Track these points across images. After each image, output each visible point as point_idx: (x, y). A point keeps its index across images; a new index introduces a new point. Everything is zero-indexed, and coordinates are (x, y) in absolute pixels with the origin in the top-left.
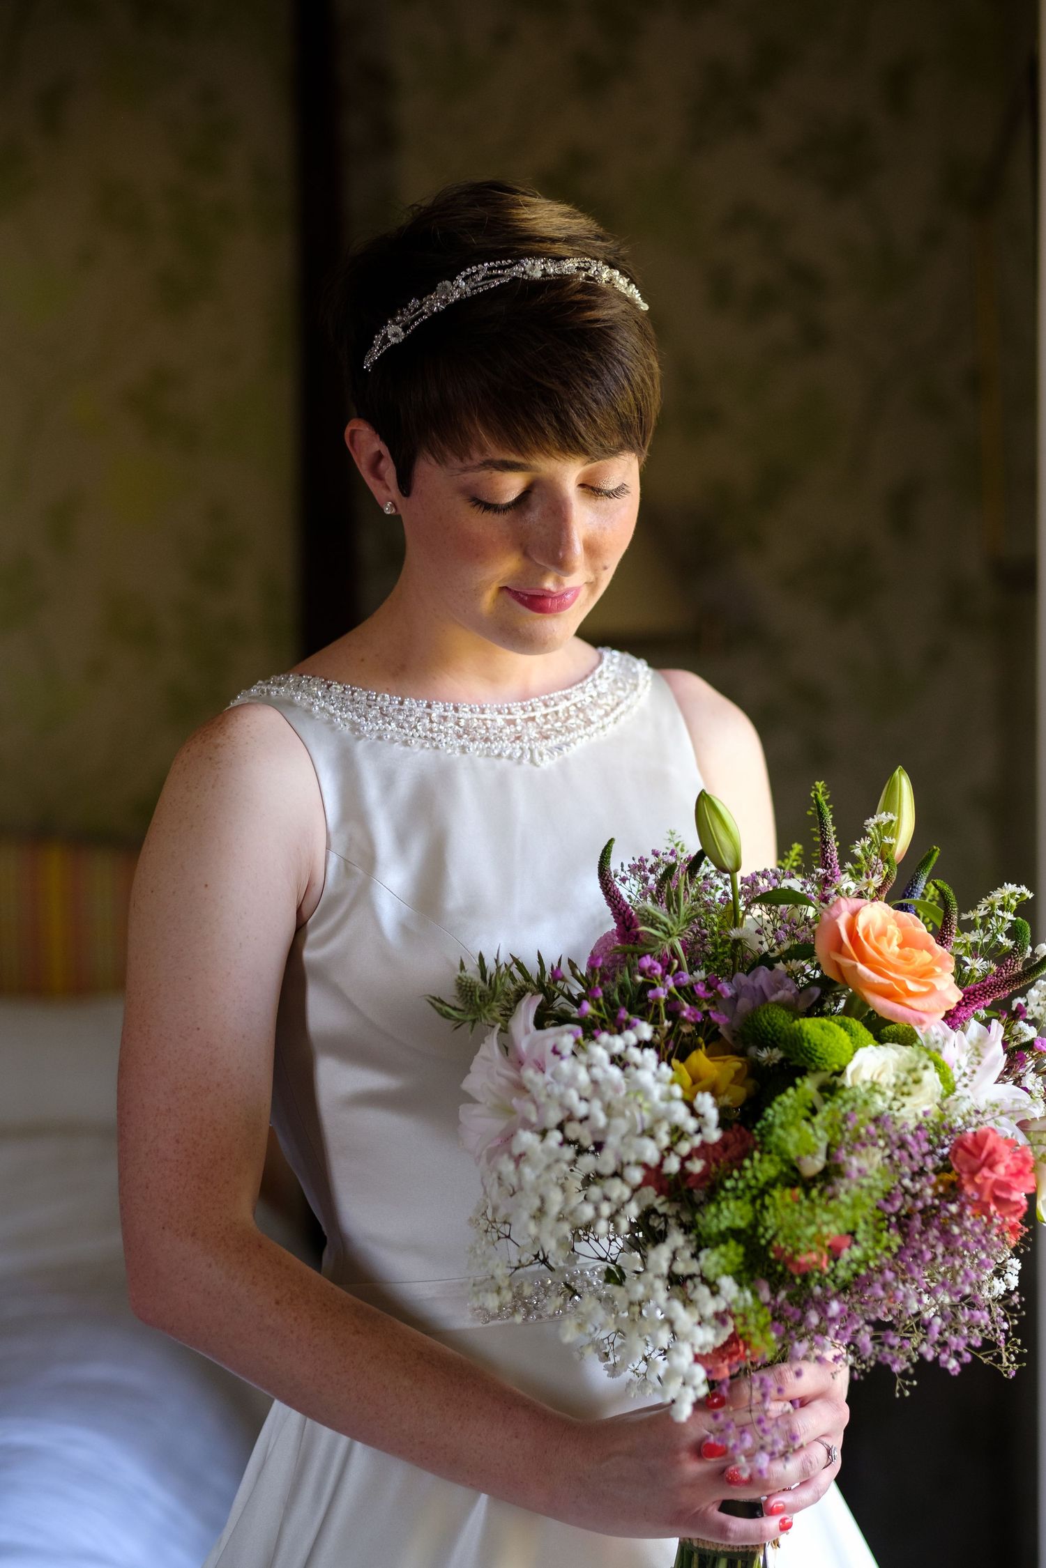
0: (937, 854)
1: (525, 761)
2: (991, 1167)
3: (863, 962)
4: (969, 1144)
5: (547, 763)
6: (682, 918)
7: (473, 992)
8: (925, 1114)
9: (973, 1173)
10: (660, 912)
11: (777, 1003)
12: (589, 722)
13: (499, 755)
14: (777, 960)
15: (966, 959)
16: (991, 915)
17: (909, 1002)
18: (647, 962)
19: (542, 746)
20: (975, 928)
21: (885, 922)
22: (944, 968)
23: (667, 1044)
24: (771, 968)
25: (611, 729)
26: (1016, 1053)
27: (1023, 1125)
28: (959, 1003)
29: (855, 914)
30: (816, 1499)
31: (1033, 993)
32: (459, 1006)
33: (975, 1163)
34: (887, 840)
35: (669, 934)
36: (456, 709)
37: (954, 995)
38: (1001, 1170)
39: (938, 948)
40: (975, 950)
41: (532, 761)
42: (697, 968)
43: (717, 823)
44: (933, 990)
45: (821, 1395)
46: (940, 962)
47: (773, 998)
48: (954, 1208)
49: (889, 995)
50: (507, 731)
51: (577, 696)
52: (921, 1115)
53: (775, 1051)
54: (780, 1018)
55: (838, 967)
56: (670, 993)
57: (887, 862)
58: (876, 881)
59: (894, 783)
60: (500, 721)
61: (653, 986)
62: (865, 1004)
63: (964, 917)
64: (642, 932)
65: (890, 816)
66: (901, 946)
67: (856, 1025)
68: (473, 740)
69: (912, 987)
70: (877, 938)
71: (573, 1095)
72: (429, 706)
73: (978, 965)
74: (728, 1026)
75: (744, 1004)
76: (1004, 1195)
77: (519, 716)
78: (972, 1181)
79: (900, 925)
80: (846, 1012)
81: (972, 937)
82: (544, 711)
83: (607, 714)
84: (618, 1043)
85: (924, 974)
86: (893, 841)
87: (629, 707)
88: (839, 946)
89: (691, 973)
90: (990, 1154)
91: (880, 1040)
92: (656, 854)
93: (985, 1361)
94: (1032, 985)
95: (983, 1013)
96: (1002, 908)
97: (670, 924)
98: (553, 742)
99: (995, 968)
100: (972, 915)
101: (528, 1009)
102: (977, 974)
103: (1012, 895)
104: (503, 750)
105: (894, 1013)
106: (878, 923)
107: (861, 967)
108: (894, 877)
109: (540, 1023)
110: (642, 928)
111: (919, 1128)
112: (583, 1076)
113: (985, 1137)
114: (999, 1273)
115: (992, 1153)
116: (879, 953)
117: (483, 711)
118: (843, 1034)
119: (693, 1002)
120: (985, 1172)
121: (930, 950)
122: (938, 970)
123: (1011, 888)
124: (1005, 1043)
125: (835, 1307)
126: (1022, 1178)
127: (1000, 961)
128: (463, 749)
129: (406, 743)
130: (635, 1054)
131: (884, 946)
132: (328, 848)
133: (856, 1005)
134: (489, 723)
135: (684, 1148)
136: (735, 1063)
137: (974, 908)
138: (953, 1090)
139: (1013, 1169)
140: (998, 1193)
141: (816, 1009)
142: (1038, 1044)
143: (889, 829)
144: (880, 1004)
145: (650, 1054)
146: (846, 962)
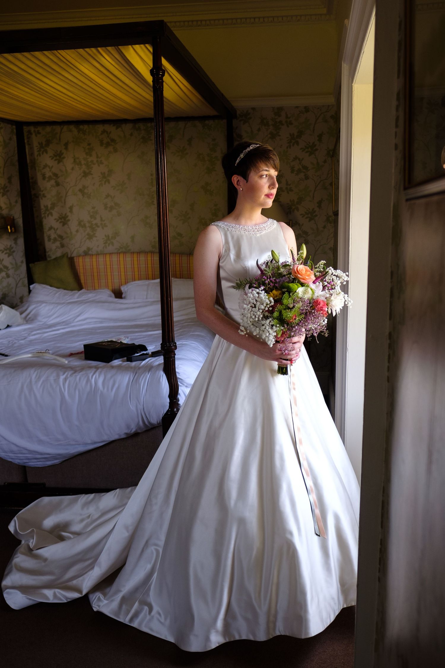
0: (310, 257)
1: (255, 235)
2: (320, 305)
3: (299, 274)
4: (316, 302)
5: (258, 235)
6: (271, 270)
7: (238, 284)
8: (309, 297)
9: (317, 306)
10: (267, 269)
11: (286, 282)
12: (266, 229)
13: (251, 234)
14: (286, 275)
15: (316, 273)
16: (319, 266)
17: (307, 280)
18: (264, 277)
19: (257, 232)
20: (317, 268)
21: (302, 268)
22: (312, 274)
23: (269, 289)
24: (285, 276)
25: (269, 230)
26: (324, 287)
27: (326, 298)
28: (315, 280)
29: (298, 267)
30: (299, 357)
31: (327, 277)
32: (237, 286)
33: (317, 304)
34: (302, 255)
35: (269, 273)
36: (244, 227)
37: (314, 279)
38: (321, 305)
39: (311, 271)
40: (317, 272)
41: (256, 235)
42: (274, 277)
43: (275, 255)
44: (310, 278)
45: (298, 342)
46: (312, 273)
47: (285, 281)
48: (313, 311)
49: (304, 279)
50: (252, 230)
51: (264, 225)
52: (308, 297)
53: (286, 289)
54: (286, 284)
55: (296, 276)
56: (268, 282)
57: (302, 258)
58: (301, 262)
59: (302, 246)
60: (251, 229)
61: (266, 281)
62: (300, 281)
63: (315, 266)
64: (264, 273)
65: (302, 251)
66: (305, 271)
67: (298, 284)
68: (246, 231)
69: (307, 278)
70: (301, 271)
71: (251, 299)
72: (240, 226)
73: (318, 274)
74: (279, 286)
75: (281, 283)
76: (322, 309)
77: (254, 228)
78: (317, 307)
79: (305, 268)
80: (298, 282)
81: (317, 270)
82: (258, 227)
83: (268, 228)
84: (258, 290)
85: (309, 276)
86: (303, 255)
87: (273, 227)
88: (295, 273)
89: (273, 278)
90: (319, 303)
91: (302, 286)
92: (267, 260)
93: (323, 334)
94: (326, 276)
95: (319, 281)
96: (321, 265)
97: (268, 271)
98: (260, 232)
99: (321, 274)
100: (316, 266)
101: (247, 286)
102: (318, 275)
103: (323, 262)
104: (251, 233)
105: (304, 282)
106: (301, 268)
107: (299, 275)
108: (304, 261)
109: (249, 288)
110: (264, 272)
111: (308, 299)
112: (252, 296)
113: (318, 300)
114: (324, 321)
115: (320, 302)
116: (302, 273)
117: (248, 227)
118: (296, 285)
119: (272, 283)
120: (319, 306)
121: (310, 272)
122: (311, 275)
123: (322, 261)
124: (322, 286)
125: (296, 327)
126: (324, 306)
127: (321, 273)
128: (245, 233)
129: (236, 232)
130: (261, 292)
131: (302, 272)
132: (223, 248)
133: (299, 281)
134: (249, 229)
135: (268, 306)
136: (280, 292)
137: (317, 265)
138: (314, 293)
139: (323, 305)
140: (321, 309)
141: (293, 282)
142: (327, 285)
143: (302, 253)
144: (302, 281)
145: (263, 292)
146: (296, 275)
